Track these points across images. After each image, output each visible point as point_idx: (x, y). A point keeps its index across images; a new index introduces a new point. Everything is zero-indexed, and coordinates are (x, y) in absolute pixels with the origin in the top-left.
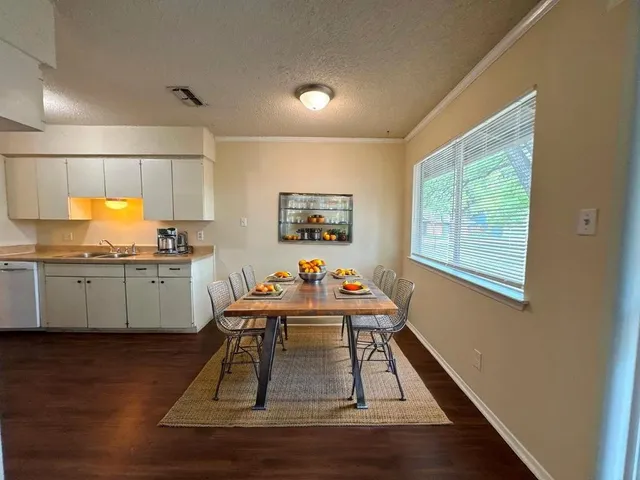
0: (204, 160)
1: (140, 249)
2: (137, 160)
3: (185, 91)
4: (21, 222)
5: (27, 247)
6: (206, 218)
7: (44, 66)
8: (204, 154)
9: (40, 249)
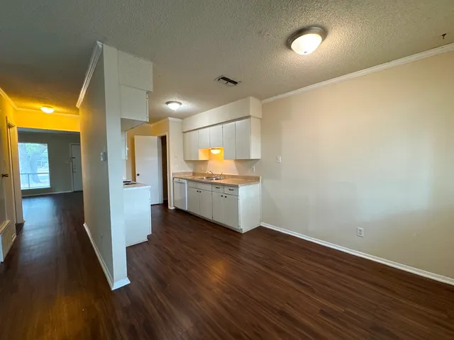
0: (252, 118)
1: (225, 177)
2: (221, 126)
3: (224, 78)
4: (187, 161)
5: (190, 173)
6: (252, 158)
7: (148, 92)
8: (251, 114)
9: (194, 174)
